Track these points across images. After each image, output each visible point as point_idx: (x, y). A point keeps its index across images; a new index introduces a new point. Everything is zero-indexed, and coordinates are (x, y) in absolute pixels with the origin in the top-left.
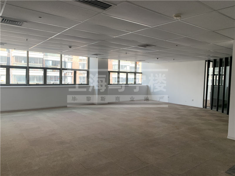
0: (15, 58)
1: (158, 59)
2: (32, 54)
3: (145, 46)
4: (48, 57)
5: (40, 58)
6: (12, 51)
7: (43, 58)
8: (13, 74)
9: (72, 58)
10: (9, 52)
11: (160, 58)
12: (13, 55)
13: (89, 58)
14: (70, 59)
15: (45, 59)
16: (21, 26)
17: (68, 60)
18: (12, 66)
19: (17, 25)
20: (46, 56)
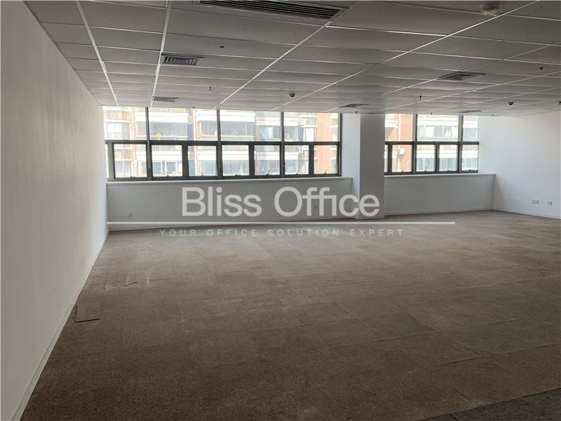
0: (202, 126)
1: (511, 104)
2: (228, 116)
3: (458, 76)
4: (266, 118)
5: (249, 123)
6: (195, 112)
7: (254, 123)
8: (199, 159)
9: (316, 118)
10: (191, 114)
11: (517, 101)
12: (197, 120)
13: (341, 114)
14: (311, 122)
15: (258, 123)
16: (195, 64)
17: (307, 124)
18: (196, 141)
19: (188, 64)
20: (261, 118)
